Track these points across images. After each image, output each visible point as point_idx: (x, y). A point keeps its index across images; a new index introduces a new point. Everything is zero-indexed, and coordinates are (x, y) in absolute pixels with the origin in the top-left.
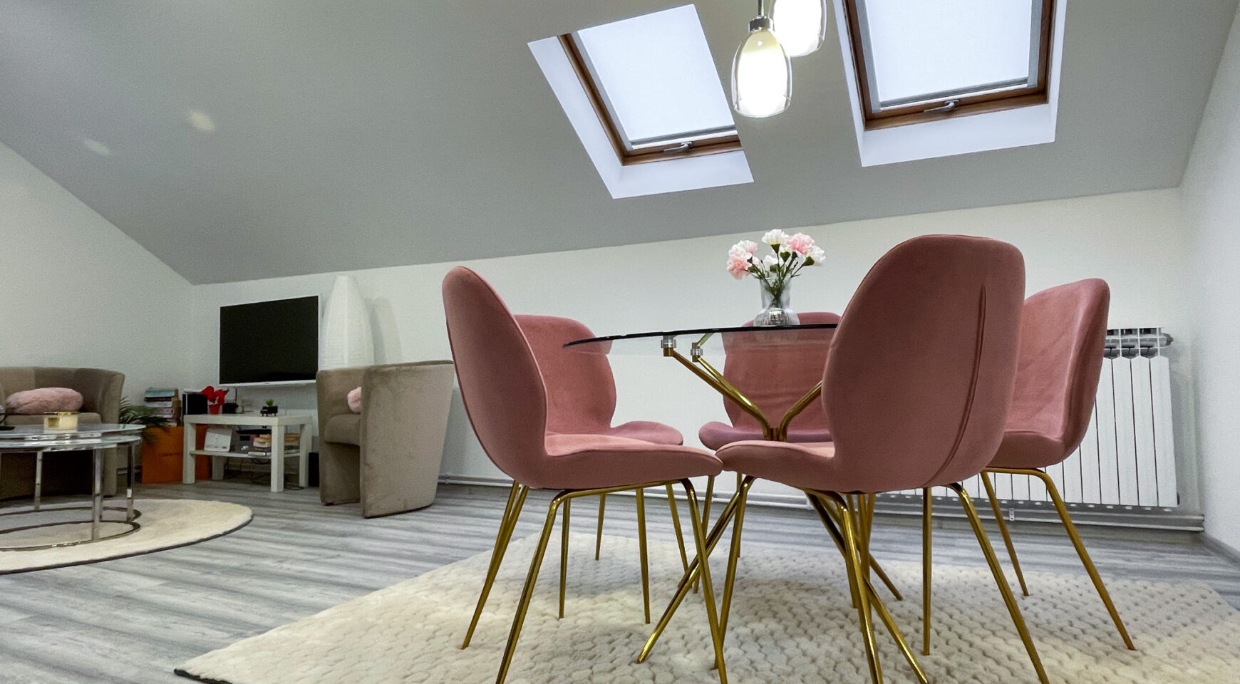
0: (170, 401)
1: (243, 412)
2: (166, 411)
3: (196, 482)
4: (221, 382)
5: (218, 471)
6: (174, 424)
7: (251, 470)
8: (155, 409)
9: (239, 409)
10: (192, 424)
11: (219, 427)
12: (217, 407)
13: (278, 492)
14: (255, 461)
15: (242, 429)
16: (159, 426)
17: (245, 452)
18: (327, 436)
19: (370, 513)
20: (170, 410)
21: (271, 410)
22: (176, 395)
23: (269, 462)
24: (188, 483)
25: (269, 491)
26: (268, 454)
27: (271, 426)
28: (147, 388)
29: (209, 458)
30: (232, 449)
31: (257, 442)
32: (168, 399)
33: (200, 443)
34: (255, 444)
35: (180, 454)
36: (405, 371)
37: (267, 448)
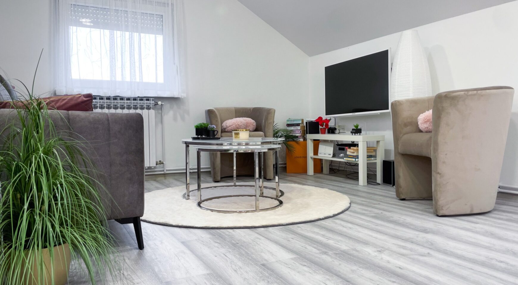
0: (299, 126)
1: (339, 133)
2: (297, 131)
3: (314, 174)
4: (326, 114)
5: (326, 169)
6: (302, 140)
7: (345, 169)
8: (292, 130)
9: (337, 131)
10: (311, 140)
11: (326, 141)
12: (325, 129)
13: (363, 186)
14: (347, 164)
15: (340, 143)
16: (294, 141)
17: (342, 158)
18: (400, 149)
19: (441, 213)
20: (300, 131)
21: (357, 131)
22: (303, 122)
23: (357, 165)
24: (310, 175)
25: (358, 184)
26: (357, 160)
27: (358, 142)
28: (288, 119)
29: (321, 160)
30: (334, 156)
31: (349, 152)
32: (298, 125)
33: (316, 152)
34: (348, 153)
35: (305, 157)
36: (471, 95)
37: (355, 156)
